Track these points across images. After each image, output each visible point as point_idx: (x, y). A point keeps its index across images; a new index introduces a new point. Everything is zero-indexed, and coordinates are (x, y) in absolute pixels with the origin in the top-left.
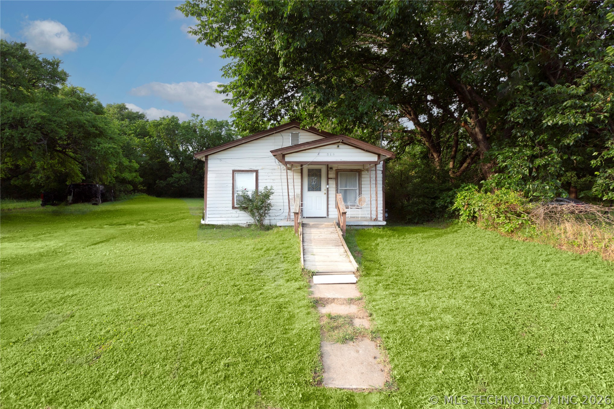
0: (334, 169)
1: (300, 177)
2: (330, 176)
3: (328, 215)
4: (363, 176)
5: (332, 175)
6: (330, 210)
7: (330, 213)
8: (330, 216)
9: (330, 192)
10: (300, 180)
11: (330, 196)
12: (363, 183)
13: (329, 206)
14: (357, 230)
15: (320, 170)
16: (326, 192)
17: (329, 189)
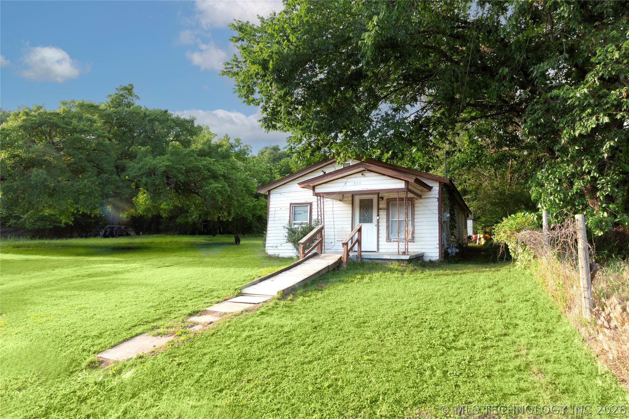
0: (385, 198)
1: (351, 209)
2: (381, 206)
3: (378, 249)
4: (416, 205)
5: (383, 205)
6: (380, 243)
7: (380, 247)
8: (380, 251)
9: (380, 224)
10: (351, 212)
11: (380, 228)
12: (416, 213)
13: (380, 239)
14: (377, 264)
15: (371, 201)
16: (376, 223)
17: (380, 221)
